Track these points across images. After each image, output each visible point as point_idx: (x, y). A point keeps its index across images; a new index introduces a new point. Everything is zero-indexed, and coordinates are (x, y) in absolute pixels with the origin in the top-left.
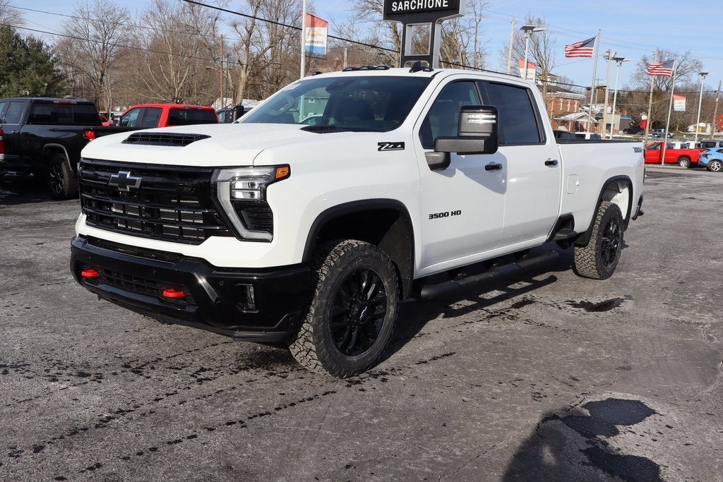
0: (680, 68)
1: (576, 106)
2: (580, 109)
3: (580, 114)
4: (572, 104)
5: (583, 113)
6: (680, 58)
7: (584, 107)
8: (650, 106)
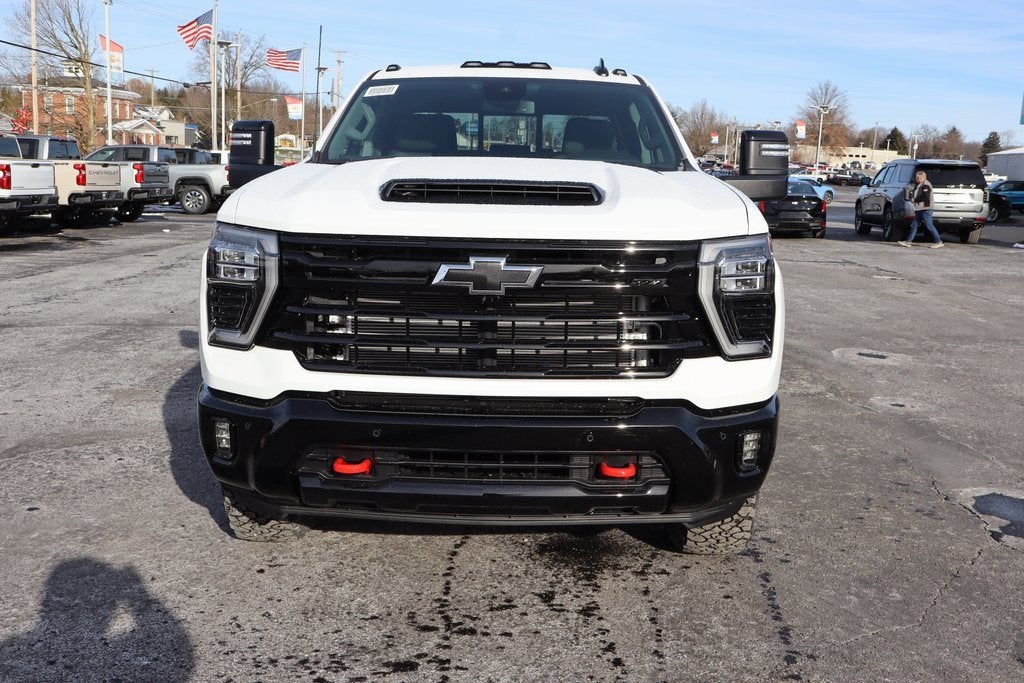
0: (254, 58)
1: (128, 108)
2: (135, 114)
3: (135, 123)
4: (123, 106)
5: (141, 121)
6: (252, 45)
7: (140, 111)
8: (239, 110)
